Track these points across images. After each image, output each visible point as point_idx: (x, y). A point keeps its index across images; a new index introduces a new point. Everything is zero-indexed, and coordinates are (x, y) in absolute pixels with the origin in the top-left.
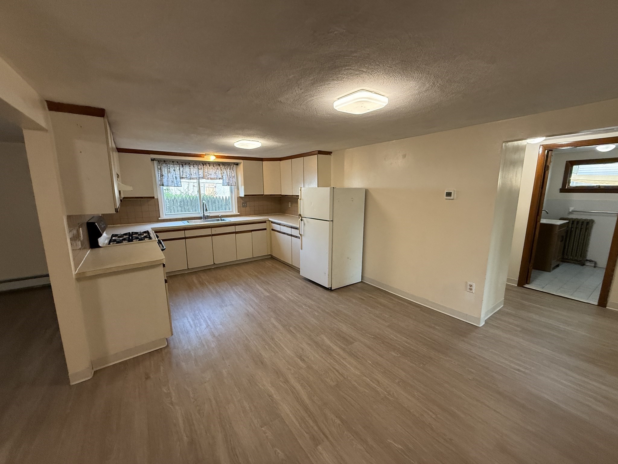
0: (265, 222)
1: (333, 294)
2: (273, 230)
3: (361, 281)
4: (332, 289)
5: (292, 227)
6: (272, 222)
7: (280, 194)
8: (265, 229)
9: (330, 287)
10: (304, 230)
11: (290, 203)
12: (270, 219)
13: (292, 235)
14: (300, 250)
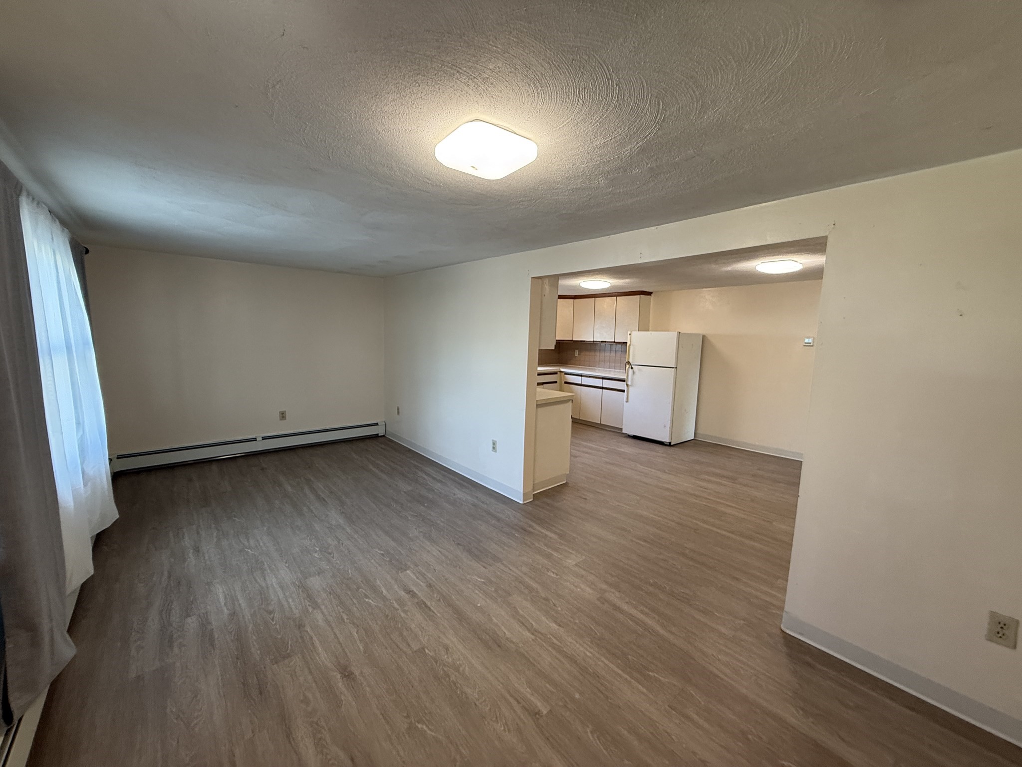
0: (556, 373)
1: (672, 448)
2: (566, 383)
3: (693, 438)
4: (672, 444)
5: (603, 378)
6: (566, 374)
7: (571, 339)
8: (556, 382)
9: (670, 441)
10: (632, 379)
11: (577, 351)
12: (562, 370)
13: (602, 388)
14: (625, 402)
